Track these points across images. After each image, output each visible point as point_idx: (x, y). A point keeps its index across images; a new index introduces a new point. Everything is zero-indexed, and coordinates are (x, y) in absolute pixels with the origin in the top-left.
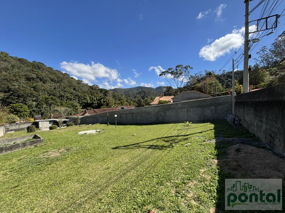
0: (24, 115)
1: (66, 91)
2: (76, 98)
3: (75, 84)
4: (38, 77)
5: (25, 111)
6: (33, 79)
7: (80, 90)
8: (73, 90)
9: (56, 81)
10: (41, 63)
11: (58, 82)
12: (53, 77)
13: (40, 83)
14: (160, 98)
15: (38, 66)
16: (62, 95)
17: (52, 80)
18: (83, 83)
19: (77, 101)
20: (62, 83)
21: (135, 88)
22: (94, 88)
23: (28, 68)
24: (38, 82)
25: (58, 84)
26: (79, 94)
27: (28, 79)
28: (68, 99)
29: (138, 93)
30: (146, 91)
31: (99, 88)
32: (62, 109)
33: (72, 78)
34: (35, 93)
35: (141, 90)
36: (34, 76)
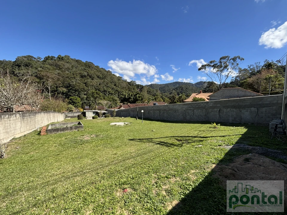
0: (78, 105)
1: (108, 87)
2: (116, 93)
3: (116, 80)
4: (88, 75)
5: (79, 103)
6: (85, 76)
7: (119, 86)
8: (114, 86)
9: (101, 77)
10: (91, 63)
11: (103, 79)
12: (99, 74)
13: (90, 80)
14: (196, 95)
15: (88, 65)
16: (105, 90)
17: (98, 77)
18: (122, 79)
19: (117, 96)
20: (105, 79)
21: (172, 83)
22: (131, 84)
23: (82, 68)
24: (88, 79)
25: (102, 80)
26: (119, 90)
27: (82, 77)
28: (110, 93)
29: (175, 89)
30: (183, 86)
31: (136, 83)
32: (104, 102)
33: (114, 75)
34: (86, 88)
35: (178, 86)
36: (86, 74)
